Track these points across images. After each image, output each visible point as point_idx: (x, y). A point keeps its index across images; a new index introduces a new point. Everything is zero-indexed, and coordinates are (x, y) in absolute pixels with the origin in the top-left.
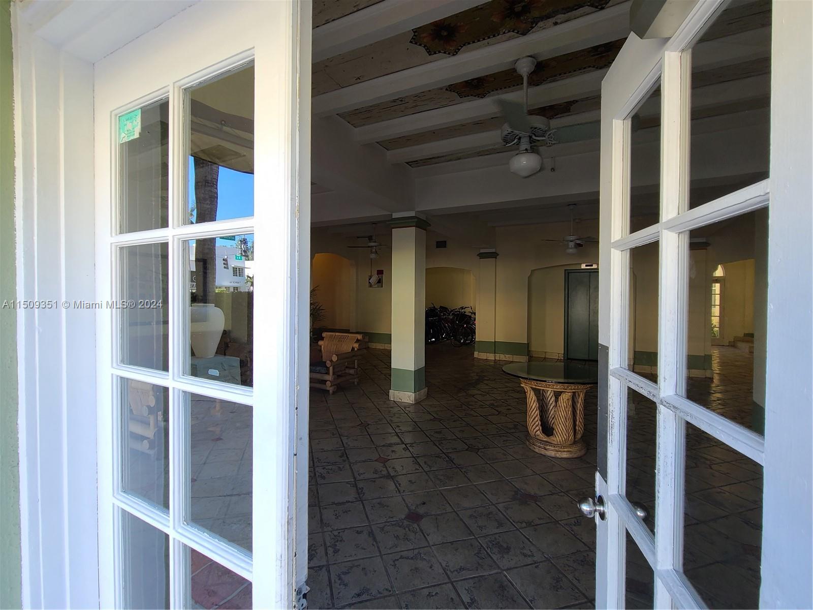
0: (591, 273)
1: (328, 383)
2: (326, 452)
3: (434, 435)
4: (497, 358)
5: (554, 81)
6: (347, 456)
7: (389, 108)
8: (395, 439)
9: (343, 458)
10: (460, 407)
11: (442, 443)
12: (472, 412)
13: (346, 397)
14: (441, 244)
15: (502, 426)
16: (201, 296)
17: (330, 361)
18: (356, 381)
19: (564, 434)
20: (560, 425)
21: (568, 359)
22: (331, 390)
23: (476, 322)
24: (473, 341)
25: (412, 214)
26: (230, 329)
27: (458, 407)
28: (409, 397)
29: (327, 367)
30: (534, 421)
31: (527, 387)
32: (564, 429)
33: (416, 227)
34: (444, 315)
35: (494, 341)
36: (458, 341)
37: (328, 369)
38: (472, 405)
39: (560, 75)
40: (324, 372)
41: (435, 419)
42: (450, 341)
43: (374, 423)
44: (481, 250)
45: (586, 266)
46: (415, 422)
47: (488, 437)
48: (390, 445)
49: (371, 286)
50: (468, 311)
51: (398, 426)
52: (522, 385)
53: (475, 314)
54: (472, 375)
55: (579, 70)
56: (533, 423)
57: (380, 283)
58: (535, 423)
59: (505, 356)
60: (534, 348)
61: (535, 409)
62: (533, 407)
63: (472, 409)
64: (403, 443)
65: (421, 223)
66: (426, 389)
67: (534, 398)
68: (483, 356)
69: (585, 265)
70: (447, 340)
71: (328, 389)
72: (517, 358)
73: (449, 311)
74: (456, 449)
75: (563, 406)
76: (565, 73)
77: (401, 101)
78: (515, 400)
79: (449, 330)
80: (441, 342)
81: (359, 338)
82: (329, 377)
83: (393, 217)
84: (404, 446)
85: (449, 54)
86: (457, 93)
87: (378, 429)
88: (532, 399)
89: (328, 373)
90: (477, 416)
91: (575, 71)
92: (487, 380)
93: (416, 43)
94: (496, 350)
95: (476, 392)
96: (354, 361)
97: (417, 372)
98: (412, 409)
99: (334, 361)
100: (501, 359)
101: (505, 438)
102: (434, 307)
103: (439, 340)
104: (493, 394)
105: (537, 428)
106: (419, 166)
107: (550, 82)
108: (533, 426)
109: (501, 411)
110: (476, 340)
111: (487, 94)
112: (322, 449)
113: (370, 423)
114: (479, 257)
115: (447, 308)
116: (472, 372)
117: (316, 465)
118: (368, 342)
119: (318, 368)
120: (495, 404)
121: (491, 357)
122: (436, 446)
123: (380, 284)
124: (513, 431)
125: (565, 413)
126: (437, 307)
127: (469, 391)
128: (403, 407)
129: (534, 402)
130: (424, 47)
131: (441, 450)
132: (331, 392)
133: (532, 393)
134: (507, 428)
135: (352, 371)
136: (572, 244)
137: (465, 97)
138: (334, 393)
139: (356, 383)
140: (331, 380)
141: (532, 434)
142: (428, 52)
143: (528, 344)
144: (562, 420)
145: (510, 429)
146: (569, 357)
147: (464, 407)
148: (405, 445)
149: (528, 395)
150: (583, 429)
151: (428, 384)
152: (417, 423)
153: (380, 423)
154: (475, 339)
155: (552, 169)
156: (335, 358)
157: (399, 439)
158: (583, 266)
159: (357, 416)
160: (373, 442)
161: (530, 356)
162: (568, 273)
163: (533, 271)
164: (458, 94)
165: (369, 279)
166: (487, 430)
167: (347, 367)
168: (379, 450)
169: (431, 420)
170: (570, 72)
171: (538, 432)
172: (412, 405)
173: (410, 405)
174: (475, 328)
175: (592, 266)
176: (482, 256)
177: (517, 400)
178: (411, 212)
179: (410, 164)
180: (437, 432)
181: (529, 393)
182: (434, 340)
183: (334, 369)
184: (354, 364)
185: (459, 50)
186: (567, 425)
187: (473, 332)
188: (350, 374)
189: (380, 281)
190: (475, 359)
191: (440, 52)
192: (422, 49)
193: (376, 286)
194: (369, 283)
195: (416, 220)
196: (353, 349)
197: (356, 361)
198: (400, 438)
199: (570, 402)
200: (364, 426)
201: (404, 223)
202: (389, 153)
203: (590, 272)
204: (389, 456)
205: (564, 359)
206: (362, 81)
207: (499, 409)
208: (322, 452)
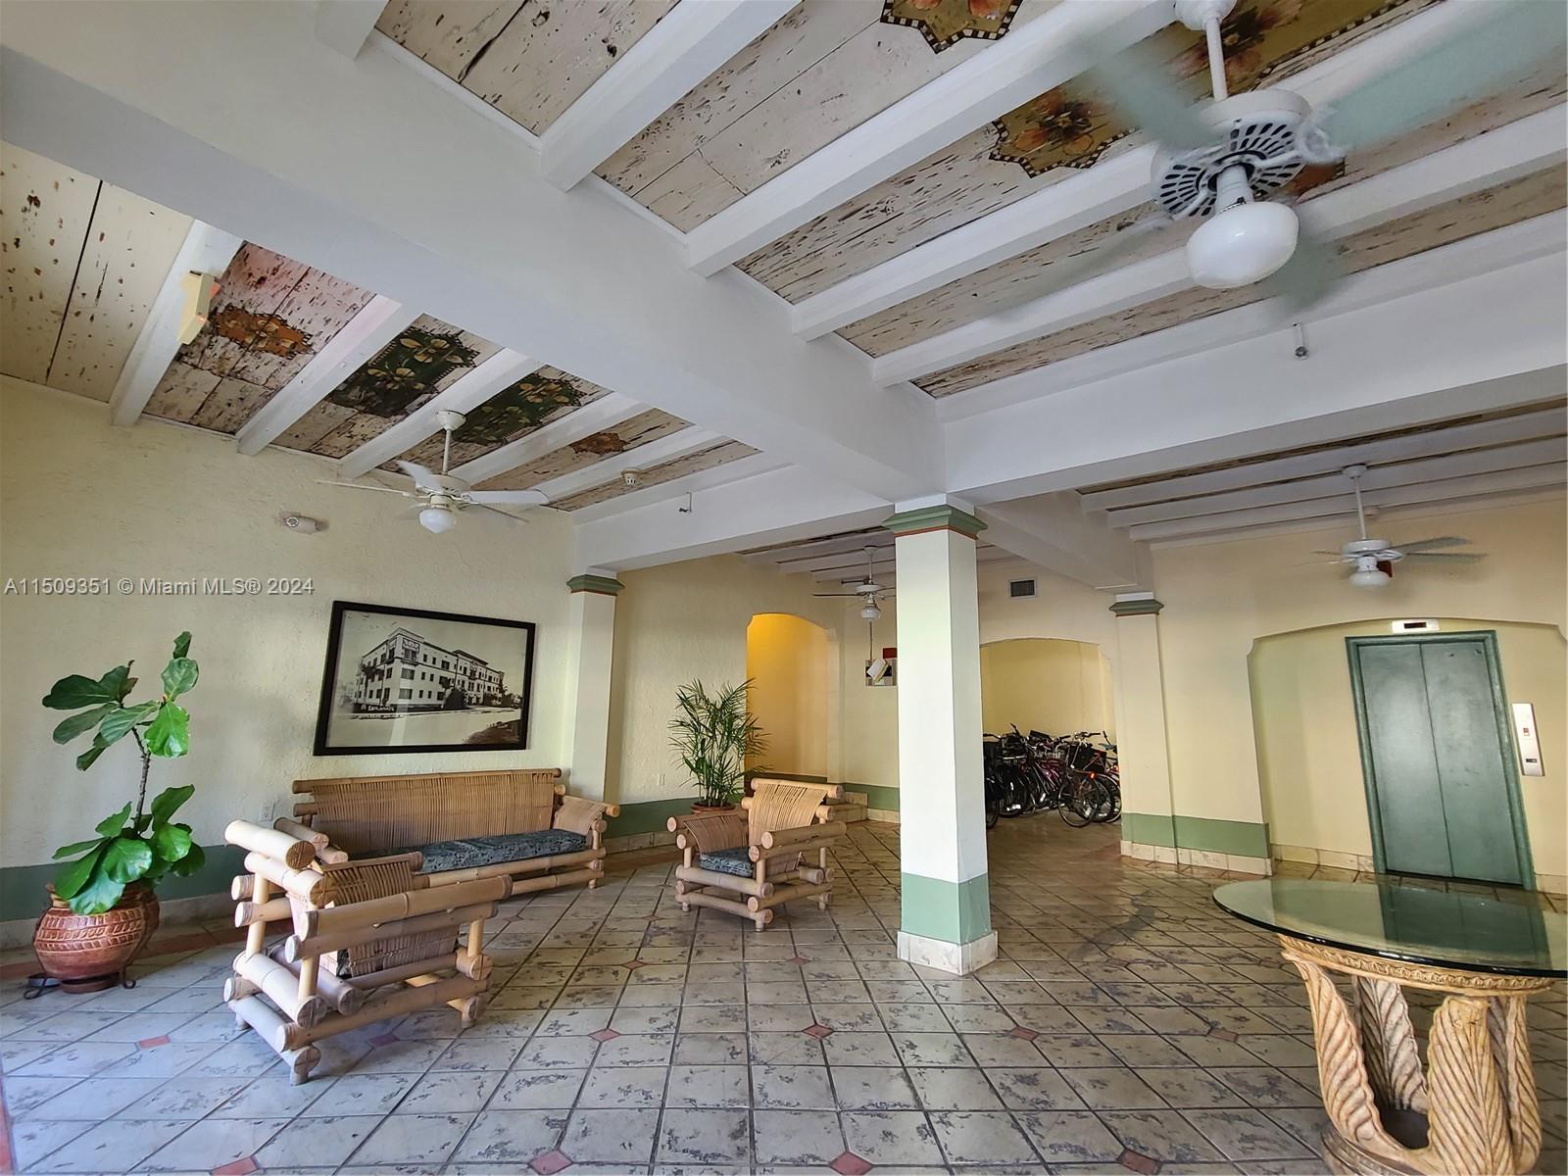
0: (1423, 646)
1: (753, 903)
2: (699, 1113)
3: (1014, 1088)
4: (1184, 861)
5: (1292, 73)
6: (752, 1137)
7: (859, 239)
8: (899, 1092)
9: (738, 1142)
10: (1088, 999)
11: (1037, 1120)
12: (1128, 1019)
13: (793, 943)
14: (1023, 588)
15: (1227, 1076)
16: (519, 697)
17: (757, 846)
18: (823, 899)
19: (1473, 1150)
20: (1452, 1115)
21: (1388, 872)
22: (760, 919)
23: (1122, 769)
24: (1113, 816)
25: (940, 500)
26: (571, 766)
27: (1083, 998)
28: (948, 955)
29: (752, 863)
30: (1348, 1084)
31: (1306, 962)
32: (1470, 1129)
33: (950, 528)
34: (1041, 749)
35: (1170, 815)
36: (1077, 812)
37: (753, 864)
38: (1125, 995)
39: (1312, 45)
40: (746, 874)
41: (1017, 1032)
42: (1057, 811)
43: (849, 1028)
44: (1118, 596)
45: (1407, 626)
46: (959, 1036)
47: (1186, 1114)
48: (880, 1111)
49: (870, 683)
50: (1097, 743)
51: (912, 1046)
52: (1288, 956)
53: (1115, 750)
54: (1121, 901)
55: (1374, 16)
56: (1344, 1091)
57: (890, 675)
58: (1351, 1094)
59: (1205, 856)
60: (1281, 837)
61: (1346, 1043)
62: (1338, 1034)
63: (1127, 1009)
64: (919, 1107)
65: (962, 522)
66: (993, 937)
67: (1338, 1003)
68: (1145, 852)
69: (1402, 623)
70: (1052, 808)
71: (752, 916)
72: (1238, 864)
73: (1050, 741)
74: (1083, 1151)
75: (1454, 1044)
76: (1328, 38)
77: (884, 211)
78: (1252, 988)
79: (1053, 784)
80: (1036, 813)
81: (830, 795)
82: (756, 888)
83: (896, 512)
84: (921, 1119)
85: (986, 36)
86: (1019, 162)
87: (855, 1048)
88: (1328, 1008)
89: (752, 877)
90: (1143, 1033)
91: (1359, 23)
92: (1163, 920)
93: (897, 22)
94: (1179, 841)
95: (1133, 953)
96: (819, 851)
97: (967, 888)
98: (955, 992)
99: (767, 847)
100: (1194, 864)
101: (1248, 1129)
102: (1018, 733)
103: (1031, 809)
104: (1184, 962)
105: (1362, 1112)
106: (949, 393)
107: (1283, 77)
108: (1344, 1102)
109: (1217, 1023)
110: (1123, 811)
111: (1099, 152)
112: (691, 1100)
113: (835, 1025)
114: (1115, 614)
115: (1048, 736)
116: (1118, 893)
117: (657, 1160)
118: (868, 807)
119: (733, 863)
120: (1197, 998)
121: (1166, 856)
122: (1021, 1131)
123: (891, 678)
124: (1267, 1100)
125: (1467, 1072)
126: (1025, 733)
127: (1115, 948)
128: (932, 985)
129: (1339, 1016)
130: (919, 27)
131: (1033, 1148)
132: (759, 925)
133: (1328, 987)
134: (1247, 1086)
135: (812, 875)
136: (1366, 564)
137: (1042, 171)
138: (765, 928)
139: (822, 906)
140: (758, 894)
141: (1345, 1130)
142: (931, 43)
143: (1267, 826)
144: (1461, 1096)
145: (1258, 1092)
146: (1390, 867)
147: (1103, 999)
148: (927, 1114)
149: (1312, 989)
150: (1537, 1131)
151: (1000, 920)
152: (965, 1038)
153: (865, 1027)
154: (1120, 809)
155: (1299, 349)
156: (767, 841)
157: (908, 1091)
158: (1398, 628)
159: (806, 1001)
160: (834, 1092)
161: (1276, 860)
162: (1355, 648)
163: (1259, 641)
164: (1023, 166)
165: (867, 668)
166: (1181, 1086)
167: (800, 864)
168: (847, 1123)
169: (1006, 1033)
170: (1343, 31)
171: (1367, 1128)
172: (957, 978)
173: (948, 980)
174: (1118, 782)
175: (1422, 625)
176: (1122, 609)
177: (1262, 990)
178: (940, 495)
179: (928, 389)
180: (1022, 1079)
181: (1316, 983)
182: (1018, 807)
183: (767, 867)
184: (819, 856)
185: (1011, 15)
186: (1482, 1116)
187: (1114, 793)
188: (809, 882)
189: (890, 672)
190: (1123, 858)
191: (961, 35)
192: (913, 37)
193: (882, 682)
194: (868, 675)
195: (950, 512)
196: (816, 820)
197: (823, 850)
198: (913, 1088)
199: (1482, 1035)
200: (821, 1033)
201: (920, 522)
202: (877, 363)
203: (1420, 643)
204: (871, 1150)
205: (1376, 873)
206: (787, 166)
207: (1211, 1015)
208: (687, 1110)
